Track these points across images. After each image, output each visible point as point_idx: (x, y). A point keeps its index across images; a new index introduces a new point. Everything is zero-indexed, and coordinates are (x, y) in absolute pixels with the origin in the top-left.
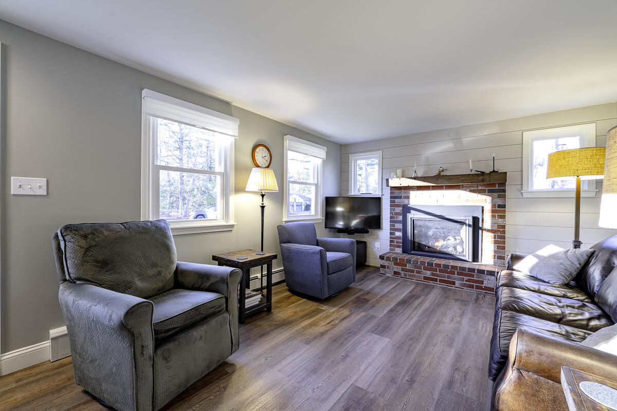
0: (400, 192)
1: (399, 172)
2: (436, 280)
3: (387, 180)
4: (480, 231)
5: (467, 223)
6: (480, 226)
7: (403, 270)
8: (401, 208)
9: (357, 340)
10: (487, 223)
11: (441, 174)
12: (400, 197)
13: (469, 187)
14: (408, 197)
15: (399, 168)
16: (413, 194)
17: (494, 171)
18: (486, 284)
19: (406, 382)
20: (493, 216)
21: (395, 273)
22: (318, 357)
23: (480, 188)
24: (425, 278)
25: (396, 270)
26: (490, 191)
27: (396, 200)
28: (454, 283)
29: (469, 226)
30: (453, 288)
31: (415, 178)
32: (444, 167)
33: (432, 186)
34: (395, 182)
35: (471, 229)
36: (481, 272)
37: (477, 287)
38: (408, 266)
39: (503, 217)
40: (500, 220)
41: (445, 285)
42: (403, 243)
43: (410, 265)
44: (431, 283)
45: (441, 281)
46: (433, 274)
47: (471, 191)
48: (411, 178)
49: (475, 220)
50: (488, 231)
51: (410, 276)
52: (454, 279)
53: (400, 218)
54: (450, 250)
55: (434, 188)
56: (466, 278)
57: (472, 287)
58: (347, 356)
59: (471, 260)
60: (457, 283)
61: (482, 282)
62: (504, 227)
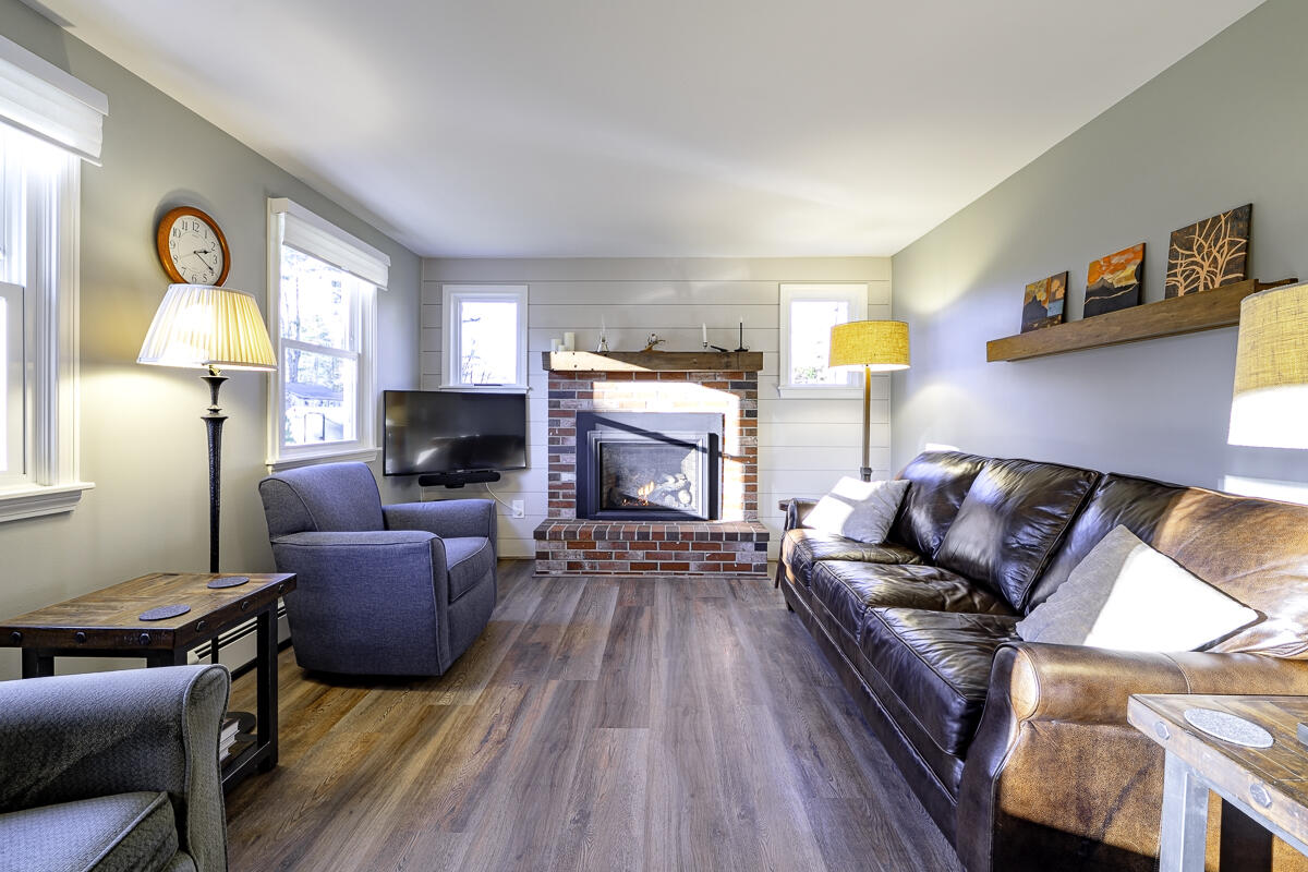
0: (570, 384)
1: (569, 337)
2: (654, 567)
3: (546, 356)
4: (720, 459)
5: (700, 444)
6: (720, 449)
7: (587, 556)
8: (574, 420)
9: (580, 760)
10: (732, 444)
11: (655, 348)
12: (571, 395)
13: (701, 378)
14: (590, 396)
15: (568, 329)
16: (600, 387)
17: (741, 350)
18: (740, 558)
19: (743, 821)
20: (741, 432)
21: (572, 566)
22: (513, 855)
23: (719, 379)
24: (634, 566)
25: (572, 558)
26: (736, 387)
27: (563, 402)
28: (686, 567)
29: (704, 450)
30: (687, 576)
31: (605, 354)
32: (660, 334)
33: (637, 373)
34: (563, 361)
35: (706, 456)
36: (732, 537)
37: (728, 568)
38: (600, 547)
39: (753, 433)
40: (749, 439)
41: (671, 574)
42: (578, 497)
43: (603, 543)
44: (645, 574)
45: (664, 567)
46: (648, 556)
47: (703, 384)
48: (596, 353)
49: (713, 438)
50: (733, 458)
51: (602, 567)
52: (688, 559)
53: (572, 441)
54: (669, 502)
55: (640, 376)
56: (707, 553)
57: (716, 568)
58: (584, 816)
59: (706, 516)
60: (693, 566)
61: (733, 557)
62: (754, 450)
